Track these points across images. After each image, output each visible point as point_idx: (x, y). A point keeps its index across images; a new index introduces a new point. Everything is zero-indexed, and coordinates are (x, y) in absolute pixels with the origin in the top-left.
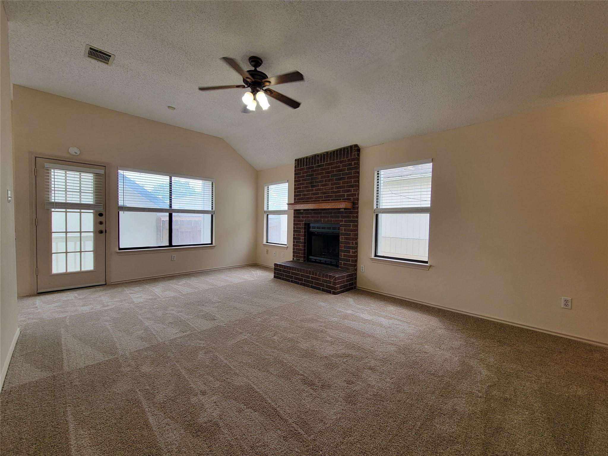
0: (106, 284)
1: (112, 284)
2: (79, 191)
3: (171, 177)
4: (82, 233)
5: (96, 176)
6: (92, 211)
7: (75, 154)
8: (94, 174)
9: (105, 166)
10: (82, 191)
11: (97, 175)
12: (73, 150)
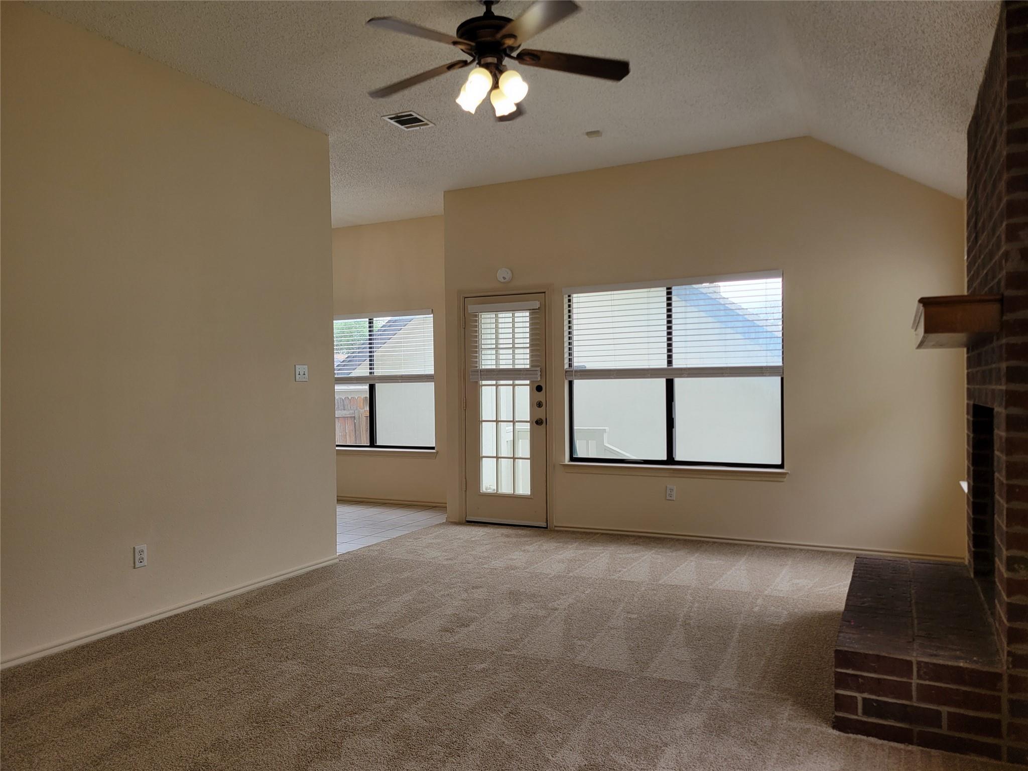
0: (547, 528)
1: (556, 528)
2: (511, 346)
3: (670, 288)
4: (516, 423)
5: (532, 315)
6: (528, 382)
7: (503, 280)
8: (532, 311)
9: (545, 293)
10: (516, 346)
11: (533, 312)
12: (503, 274)
